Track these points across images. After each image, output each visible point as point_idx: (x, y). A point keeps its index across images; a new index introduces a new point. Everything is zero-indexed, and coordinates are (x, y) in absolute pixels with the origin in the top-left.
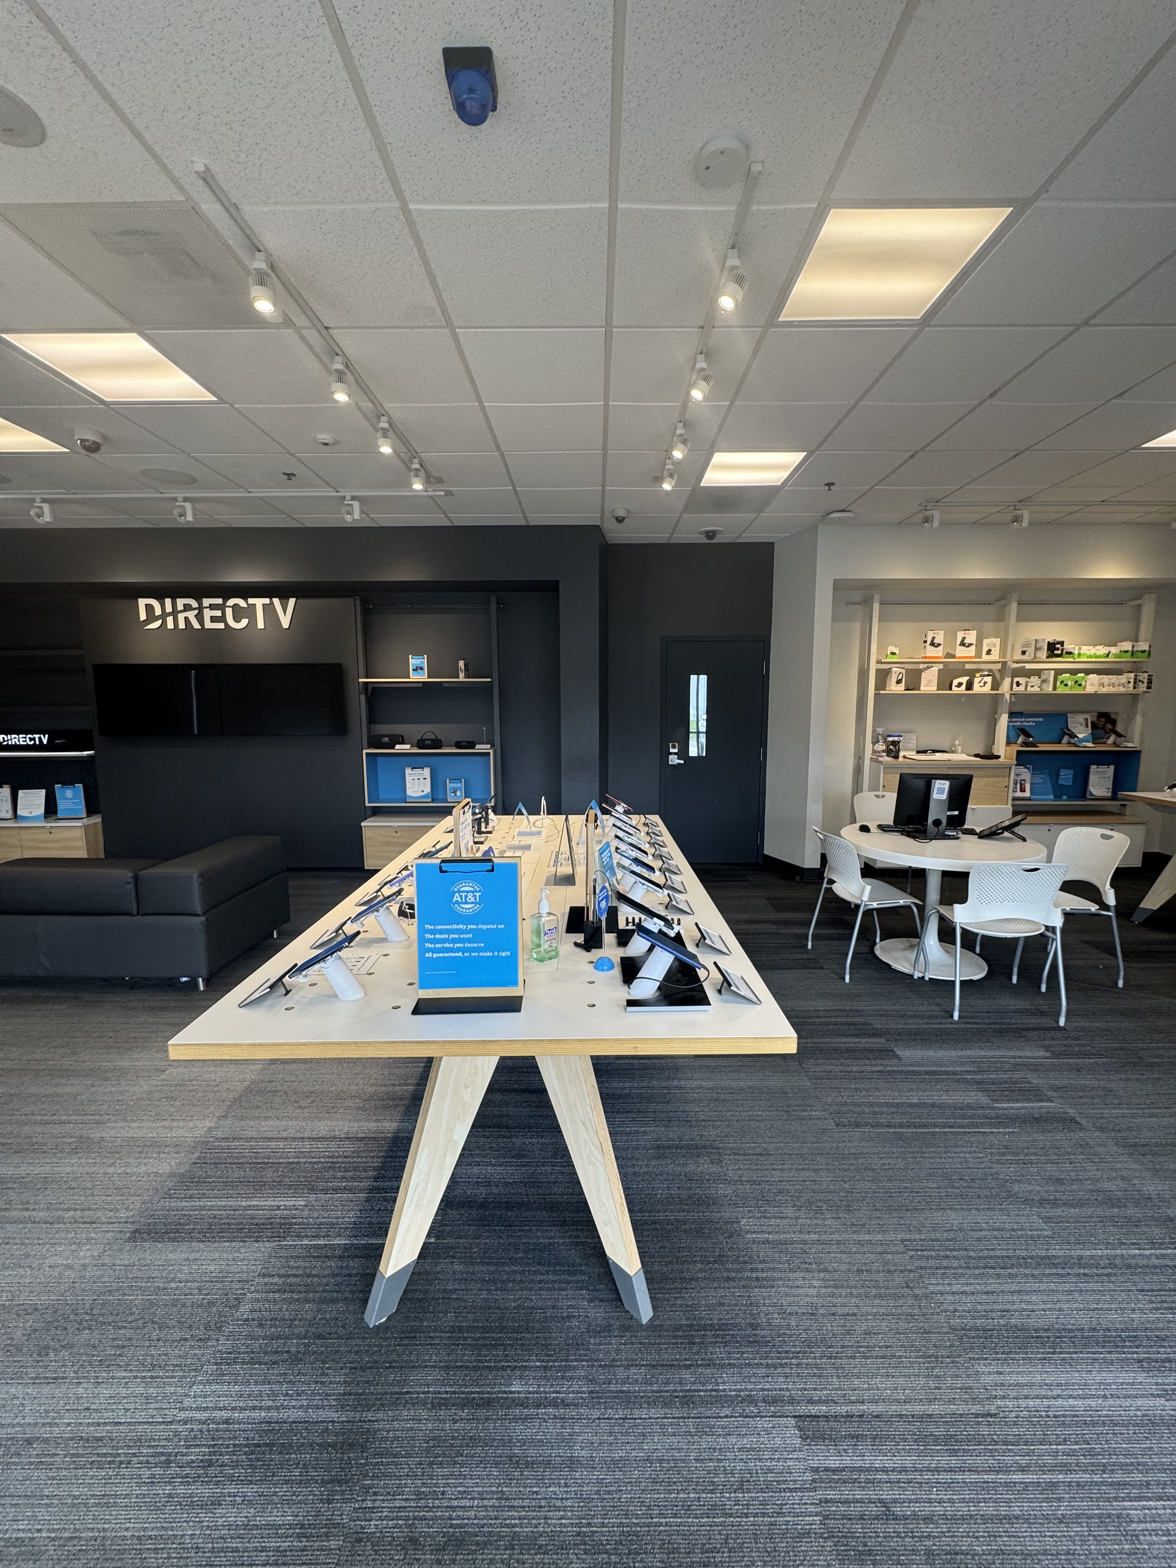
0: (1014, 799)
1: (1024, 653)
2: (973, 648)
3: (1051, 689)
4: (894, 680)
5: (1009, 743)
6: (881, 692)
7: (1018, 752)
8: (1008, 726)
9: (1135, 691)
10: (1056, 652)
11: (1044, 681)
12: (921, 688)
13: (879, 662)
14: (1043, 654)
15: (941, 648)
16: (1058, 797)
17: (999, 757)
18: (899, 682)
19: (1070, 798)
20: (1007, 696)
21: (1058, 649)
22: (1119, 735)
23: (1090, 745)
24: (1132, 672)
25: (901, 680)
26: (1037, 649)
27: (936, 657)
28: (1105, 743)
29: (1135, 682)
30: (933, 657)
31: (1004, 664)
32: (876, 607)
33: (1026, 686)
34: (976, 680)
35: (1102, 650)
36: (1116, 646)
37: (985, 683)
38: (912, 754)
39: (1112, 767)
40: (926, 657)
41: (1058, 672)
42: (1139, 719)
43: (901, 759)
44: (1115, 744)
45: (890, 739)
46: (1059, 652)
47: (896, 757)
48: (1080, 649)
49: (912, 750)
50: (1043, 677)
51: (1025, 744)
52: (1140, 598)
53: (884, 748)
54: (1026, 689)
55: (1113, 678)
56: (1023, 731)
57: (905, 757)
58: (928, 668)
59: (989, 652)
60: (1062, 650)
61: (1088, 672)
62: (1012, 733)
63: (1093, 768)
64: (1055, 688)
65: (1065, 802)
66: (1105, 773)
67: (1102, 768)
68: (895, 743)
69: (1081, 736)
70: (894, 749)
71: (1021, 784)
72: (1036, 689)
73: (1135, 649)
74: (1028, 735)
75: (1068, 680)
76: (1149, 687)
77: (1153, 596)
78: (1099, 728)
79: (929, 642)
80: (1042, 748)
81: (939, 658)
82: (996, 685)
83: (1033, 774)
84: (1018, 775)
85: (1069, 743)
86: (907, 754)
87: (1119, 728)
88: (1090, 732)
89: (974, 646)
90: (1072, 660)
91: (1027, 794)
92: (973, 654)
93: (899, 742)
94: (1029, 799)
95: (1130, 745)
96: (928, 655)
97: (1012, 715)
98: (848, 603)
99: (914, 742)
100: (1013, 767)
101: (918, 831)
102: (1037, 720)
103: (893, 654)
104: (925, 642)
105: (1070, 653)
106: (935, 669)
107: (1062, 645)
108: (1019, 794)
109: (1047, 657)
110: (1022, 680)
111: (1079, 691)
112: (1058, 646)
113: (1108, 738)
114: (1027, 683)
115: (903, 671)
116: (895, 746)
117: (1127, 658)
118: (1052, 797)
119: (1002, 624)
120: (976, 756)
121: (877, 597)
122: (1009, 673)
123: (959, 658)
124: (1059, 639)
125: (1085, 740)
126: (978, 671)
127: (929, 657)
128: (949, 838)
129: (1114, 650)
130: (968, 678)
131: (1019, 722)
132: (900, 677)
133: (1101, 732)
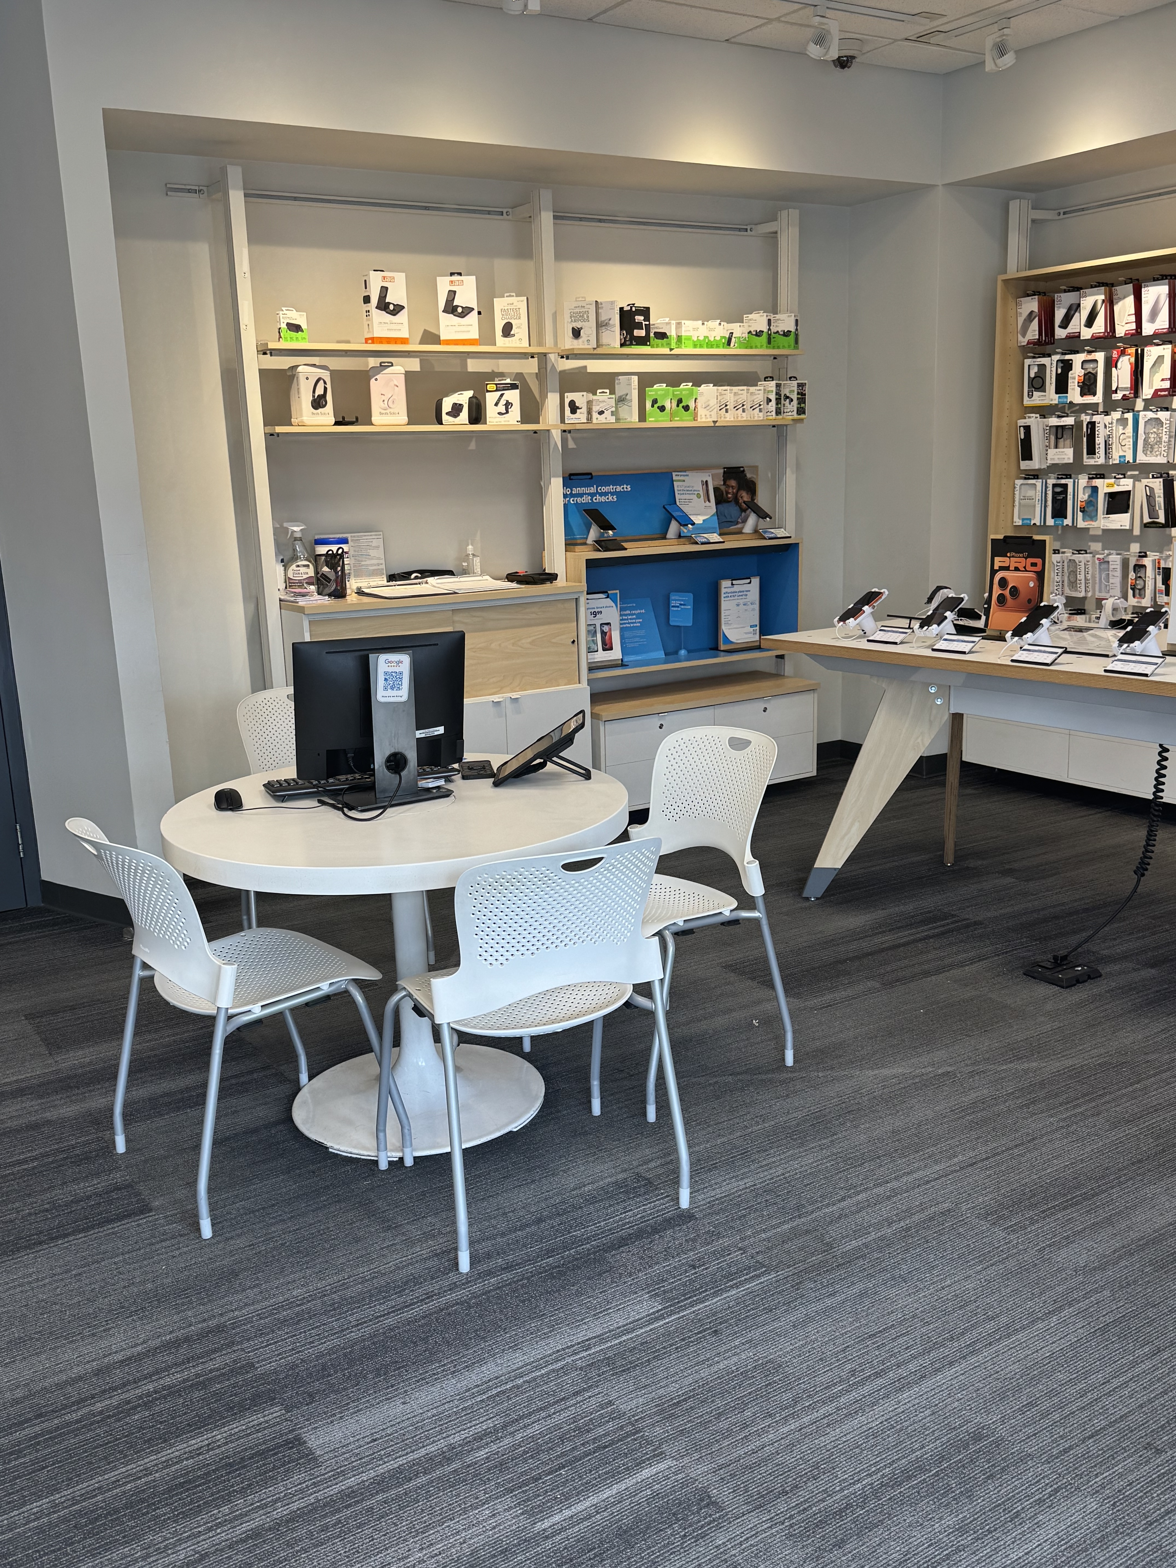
0: (592, 669)
1: (576, 333)
2: (473, 317)
3: (635, 417)
4: (306, 398)
5: (570, 544)
6: (279, 429)
7: (590, 563)
8: (566, 506)
9: (779, 420)
10: (637, 333)
11: (621, 400)
12: (375, 419)
13: (264, 351)
14: (613, 337)
15: (403, 316)
16: (671, 654)
17: (553, 577)
18: (318, 403)
19: (693, 653)
20: (556, 435)
21: (639, 326)
22: (762, 515)
23: (715, 537)
24: (772, 378)
25: (324, 396)
26: (600, 325)
27: (396, 341)
28: (740, 532)
29: (778, 401)
30: (389, 340)
31: (543, 357)
32: (237, 199)
33: (589, 412)
34: (491, 398)
35: (717, 330)
36: (741, 321)
37: (508, 405)
38: (377, 584)
39: (756, 581)
40: (373, 340)
41: (647, 380)
42: (790, 478)
43: (352, 598)
44: (757, 533)
45: (322, 550)
46: (642, 333)
47: (340, 594)
48: (679, 325)
49: (374, 573)
50: (620, 391)
51: (602, 544)
52: (774, 219)
53: (311, 572)
54: (589, 418)
55: (741, 393)
56: (596, 516)
57: (360, 592)
58: (383, 367)
59: (507, 330)
60: (648, 328)
61: (698, 379)
62: (577, 520)
63: (725, 584)
64: (642, 417)
65: (685, 664)
66: (743, 594)
67: (741, 585)
68: (334, 560)
69: (698, 520)
70: (332, 575)
71: (603, 634)
72: (606, 420)
73: (774, 329)
74: (605, 525)
75: (665, 396)
76: (801, 411)
77: (795, 214)
78: (727, 501)
79: (374, 300)
80: (634, 550)
81: (404, 341)
82: (531, 410)
83: (622, 609)
84: (595, 614)
85: (680, 536)
86: (364, 583)
87: (762, 500)
88: (714, 510)
89: (474, 313)
90: (666, 351)
91: (616, 654)
92: (474, 334)
93: (342, 556)
94: (622, 664)
95: (780, 533)
96: (377, 334)
97: (571, 479)
98: (171, 189)
99: (380, 553)
100: (582, 601)
101: (355, 788)
102: (619, 489)
103: (295, 328)
104: (367, 300)
105: (662, 336)
106: (399, 368)
107: (647, 318)
108: (601, 656)
109: (622, 345)
110: (580, 398)
111: (683, 421)
112: (639, 318)
113: (745, 521)
114: (589, 403)
115: (326, 376)
116: (333, 567)
117: (761, 348)
118: (661, 654)
119: (530, 265)
120: (511, 577)
121: (235, 174)
122: (553, 382)
123: (448, 342)
124: (640, 304)
125: (705, 528)
126: (491, 376)
127: (381, 340)
128: (428, 795)
129: (739, 330)
130: (470, 393)
131: (587, 495)
132: (320, 391)
133: (731, 510)
